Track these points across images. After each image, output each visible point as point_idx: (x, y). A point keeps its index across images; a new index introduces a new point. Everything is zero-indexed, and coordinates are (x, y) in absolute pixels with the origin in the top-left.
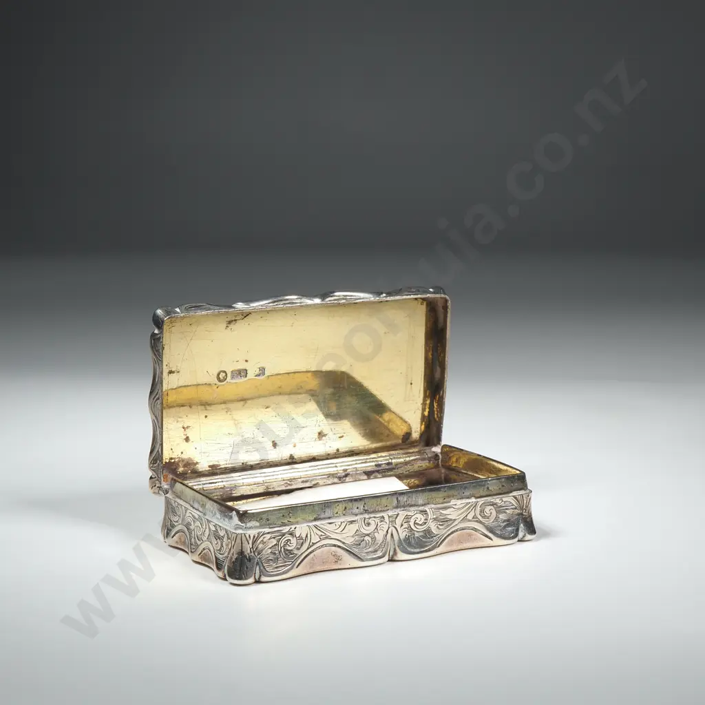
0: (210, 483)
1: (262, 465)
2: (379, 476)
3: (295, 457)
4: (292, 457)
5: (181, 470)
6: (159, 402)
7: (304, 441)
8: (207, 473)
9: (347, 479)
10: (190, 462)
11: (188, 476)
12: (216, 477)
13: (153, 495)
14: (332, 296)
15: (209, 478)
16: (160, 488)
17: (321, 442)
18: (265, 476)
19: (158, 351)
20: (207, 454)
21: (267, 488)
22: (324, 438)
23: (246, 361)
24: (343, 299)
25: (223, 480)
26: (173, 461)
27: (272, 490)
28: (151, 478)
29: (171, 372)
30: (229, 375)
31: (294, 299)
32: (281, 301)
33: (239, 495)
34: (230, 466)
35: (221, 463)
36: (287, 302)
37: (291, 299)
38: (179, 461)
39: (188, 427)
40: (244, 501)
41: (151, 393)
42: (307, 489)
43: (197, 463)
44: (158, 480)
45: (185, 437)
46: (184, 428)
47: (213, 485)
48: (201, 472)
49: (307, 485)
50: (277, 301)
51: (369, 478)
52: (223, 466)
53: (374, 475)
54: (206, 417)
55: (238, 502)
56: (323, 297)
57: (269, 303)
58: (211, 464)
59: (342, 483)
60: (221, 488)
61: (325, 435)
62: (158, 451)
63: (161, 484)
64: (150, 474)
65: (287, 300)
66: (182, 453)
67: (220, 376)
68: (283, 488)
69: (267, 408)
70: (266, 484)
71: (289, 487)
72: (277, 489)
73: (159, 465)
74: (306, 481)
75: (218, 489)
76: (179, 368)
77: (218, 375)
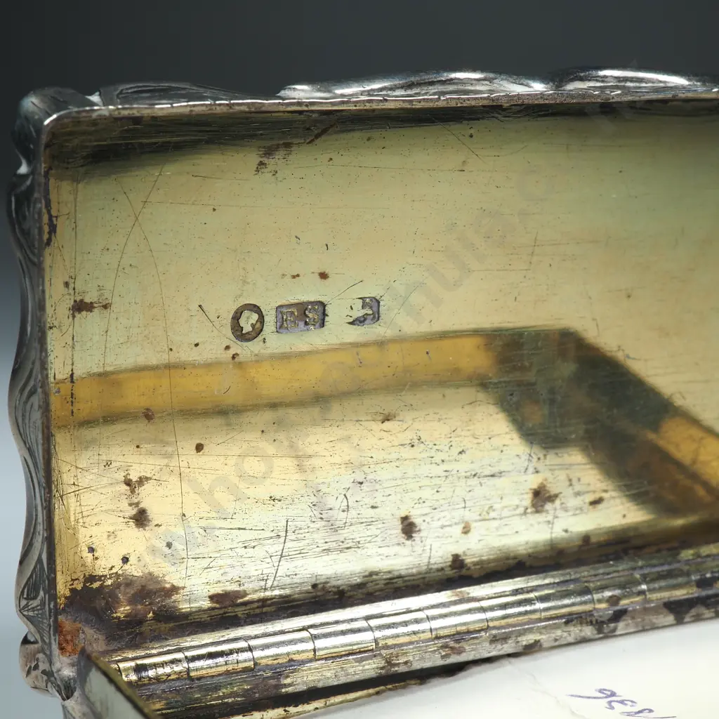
0: (211, 656)
1: (371, 587)
2: (708, 613)
3: (468, 560)
4: (457, 562)
5: (123, 611)
6: (36, 400)
7: (493, 515)
8: (205, 617)
9: (621, 626)
10: (152, 587)
11: (145, 628)
12: (233, 633)
13: (35, 692)
14: (582, 79)
15: (207, 638)
16: (49, 674)
17: (541, 518)
18: (380, 627)
19: (27, 234)
20: (205, 563)
21: (389, 663)
22: (548, 506)
23: (323, 276)
24: (617, 87)
25: (253, 643)
26: (96, 585)
27: (402, 669)
28: (26, 641)
29: (81, 307)
30: (270, 319)
31: (470, 81)
32: (432, 83)
33: (303, 688)
34: (277, 592)
35: (248, 587)
36: (451, 88)
37: (460, 81)
38: (117, 586)
39: (142, 481)
40: (319, 704)
41: (15, 373)
42: (505, 662)
43: (175, 589)
44: (42, 651)
45: (134, 511)
46: (128, 483)
47: (221, 660)
48: (186, 616)
49: (508, 648)
50: (419, 84)
51: (680, 621)
52: (255, 596)
53: (693, 612)
54: (199, 448)
55: (300, 708)
56: (557, 77)
57: (391, 89)
58: (218, 590)
59: (606, 637)
60: (245, 670)
61: (552, 498)
62: (40, 560)
63: (51, 663)
64: (22, 628)
65: (450, 81)
66: (125, 560)
67: (242, 322)
68: (436, 661)
69: (387, 419)
70: (384, 652)
71: (454, 659)
72: (417, 666)
73: (43, 604)
74: (505, 639)
75: (236, 672)
76: (107, 294)
77: (237, 317)
